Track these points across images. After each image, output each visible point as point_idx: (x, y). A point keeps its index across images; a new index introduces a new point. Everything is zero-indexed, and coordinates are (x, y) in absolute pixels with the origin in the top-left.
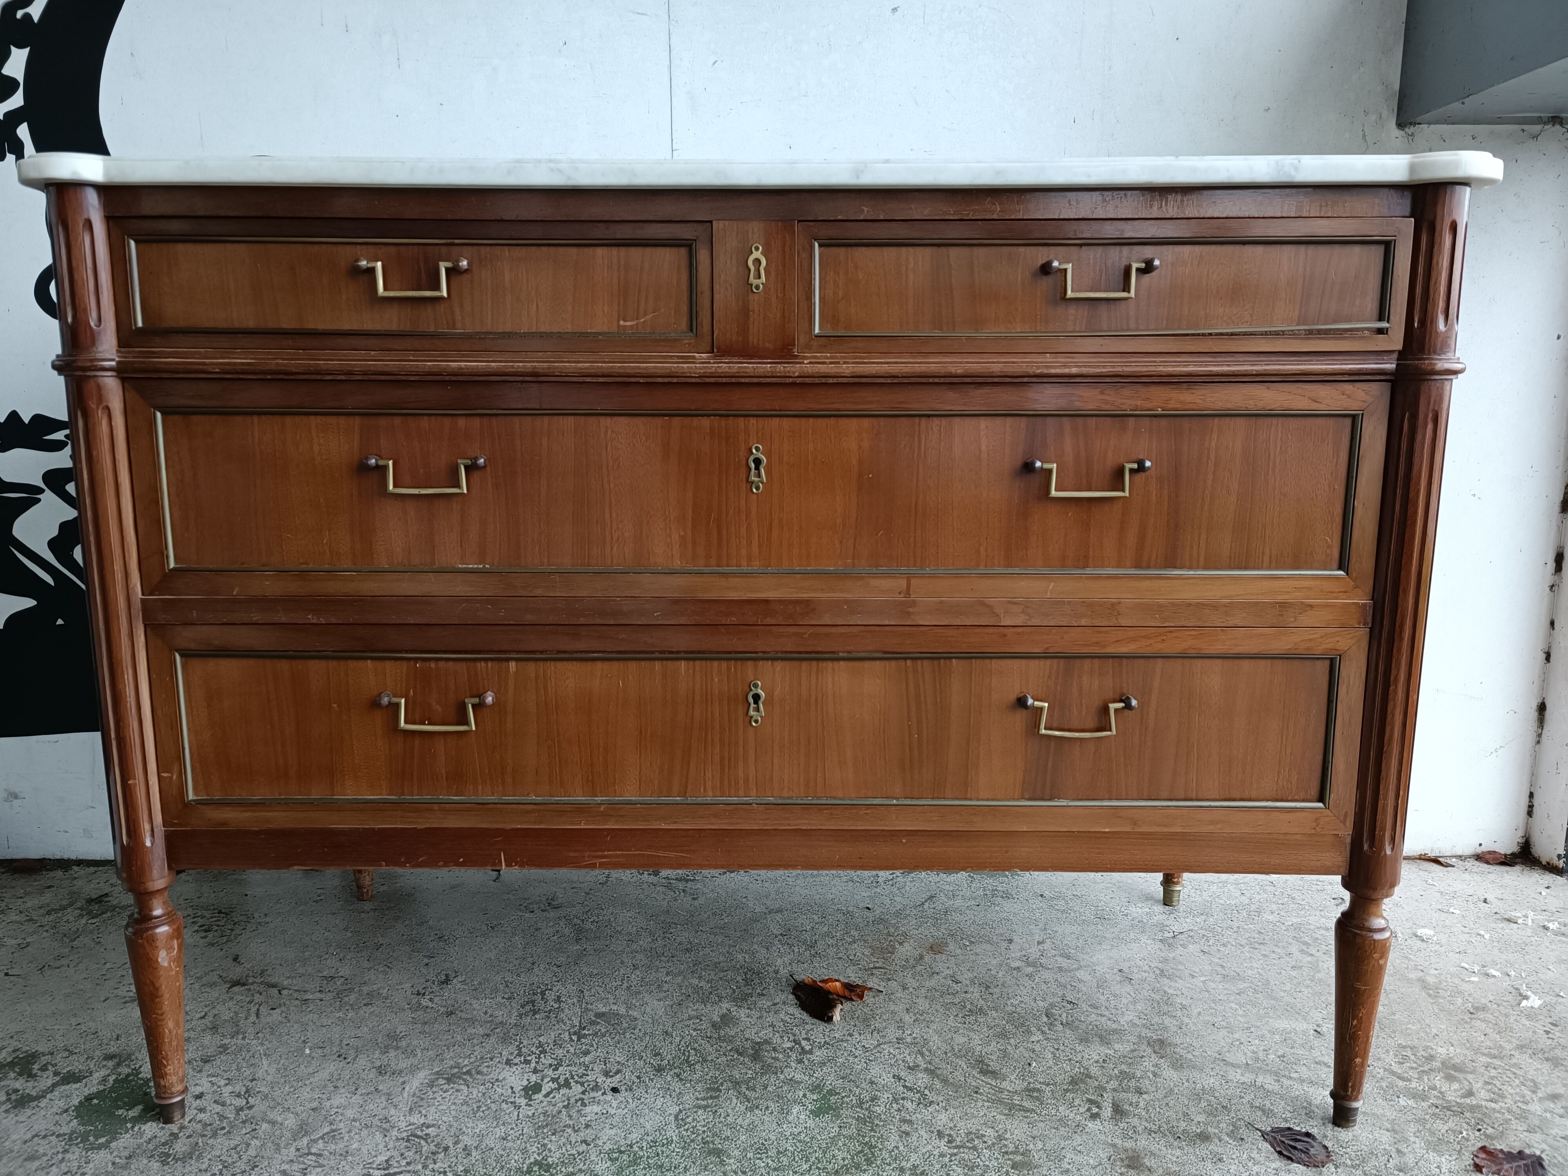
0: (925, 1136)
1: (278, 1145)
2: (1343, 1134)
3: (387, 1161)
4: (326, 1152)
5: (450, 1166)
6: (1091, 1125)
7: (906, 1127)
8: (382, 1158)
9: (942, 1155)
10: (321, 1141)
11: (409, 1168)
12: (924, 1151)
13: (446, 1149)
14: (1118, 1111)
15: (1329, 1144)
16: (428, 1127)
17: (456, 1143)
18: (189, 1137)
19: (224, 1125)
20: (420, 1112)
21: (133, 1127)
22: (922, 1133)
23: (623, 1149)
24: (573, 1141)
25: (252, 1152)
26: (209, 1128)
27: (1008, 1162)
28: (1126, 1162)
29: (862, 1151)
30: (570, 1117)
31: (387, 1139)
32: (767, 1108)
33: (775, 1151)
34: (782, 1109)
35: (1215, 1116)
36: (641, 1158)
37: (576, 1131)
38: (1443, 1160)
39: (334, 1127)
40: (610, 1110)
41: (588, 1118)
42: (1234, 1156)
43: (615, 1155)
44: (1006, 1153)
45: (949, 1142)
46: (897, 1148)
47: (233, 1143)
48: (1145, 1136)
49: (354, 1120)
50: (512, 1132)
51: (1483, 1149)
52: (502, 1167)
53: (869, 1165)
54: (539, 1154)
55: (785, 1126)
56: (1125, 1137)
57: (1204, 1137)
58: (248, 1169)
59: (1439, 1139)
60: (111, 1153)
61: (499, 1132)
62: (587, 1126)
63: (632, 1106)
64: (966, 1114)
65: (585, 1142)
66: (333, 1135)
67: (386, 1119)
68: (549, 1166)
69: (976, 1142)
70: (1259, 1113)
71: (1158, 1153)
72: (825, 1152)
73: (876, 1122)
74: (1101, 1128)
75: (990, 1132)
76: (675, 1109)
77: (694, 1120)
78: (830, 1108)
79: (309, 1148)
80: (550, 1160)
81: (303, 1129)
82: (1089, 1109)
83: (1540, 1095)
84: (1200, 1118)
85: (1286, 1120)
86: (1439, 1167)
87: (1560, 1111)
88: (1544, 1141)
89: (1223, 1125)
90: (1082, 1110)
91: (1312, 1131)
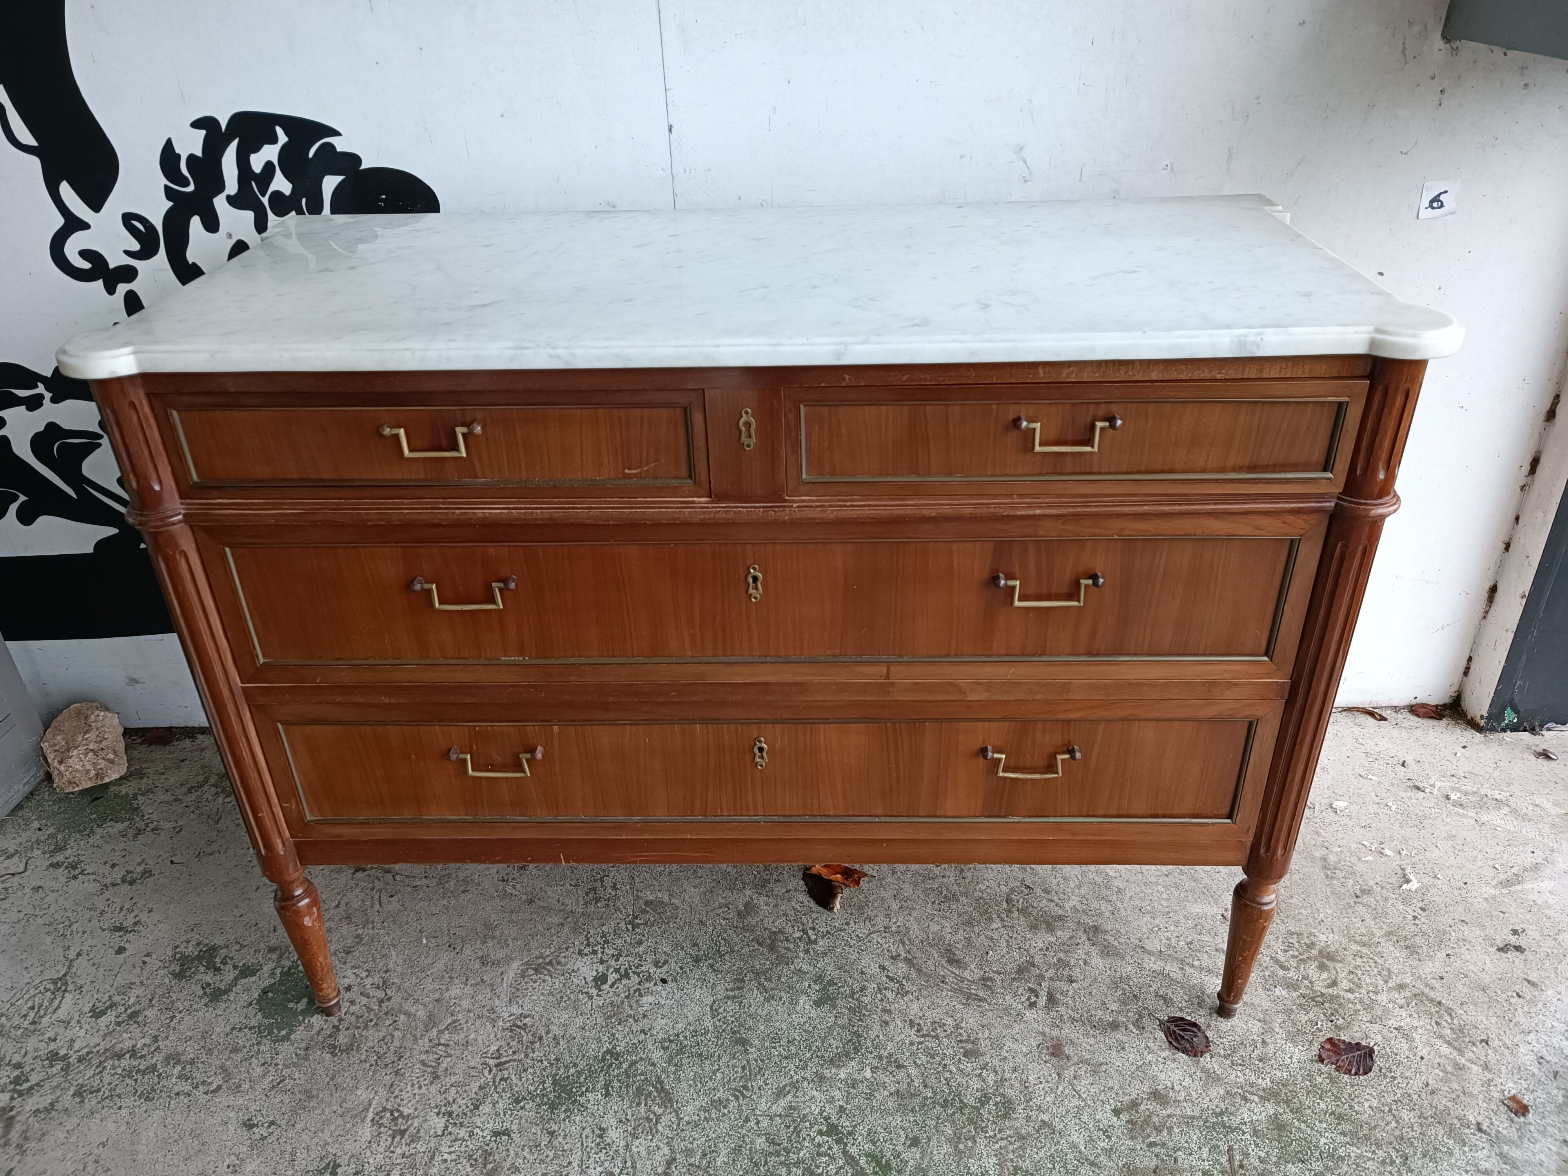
0: (900, 1025)
1: (415, 1036)
2: (1225, 1025)
3: (498, 1050)
4: (452, 1043)
5: (545, 1055)
6: (1029, 1014)
7: (886, 1017)
8: (494, 1048)
9: (911, 1044)
10: (446, 1032)
11: (515, 1057)
12: (898, 1039)
13: (541, 1038)
14: (1052, 999)
15: (1209, 1034)
16: (525, 1018)
17: (548, 1033)
18: (347, 1029)
19: (372, 1017)
20: (518, 1003)
21: (304, 1020)
22: (898, 1022)
23: (672, 1038)
24: (635, 1030)
25: (397, 1043)
26: (361, 1020)
27: (962, 1050)
28: (1051, 1050)
29: (851, 1040)
30: (631, 1006)
31: (496, 1029)
32: (780, 999)
33: (786, 1040)
34: (792, 1000)
35: (1127, 1005)
36: (685, 1047)
37: (636, 1021)
38: (1297, 1050)
39: (455, 1018)
40: (660, 1000)
41: (645, 1009)
42: (1134, 1045)
43: (667, 1044)
44: (961, 1041)
45: (918, 1031)
46: (878, 1036)
47: (382, 1034)
48: (1069, 1024)
49: (469, 1011)
50: (588, 1022)
51: (1330, 1040)
52: (584, 1056)
53: (856, 1053)
54: (609, 1043)
55: (794, 1016)
56: (1054, 1026)
57: (1114, 1026)
58: (396, 1059)
59: (1298, 1030)
60: (293, 1045)
61: (579, 1022)
62: (644, 1016)
63: (677, 996)
64: (933, 1004)
65: (643, 1031)
66: (454, 1026)
67: (492, 1010)
68: (618, 1054)
69: (939, 1031)
70: (1161, 1002)
71: (1076, 1041)
72: (823, 1041)
73: (864, 1012)
74: (1035, 1017)
75: (950, 1021)
76: (709, 1000)
77: (725, 1010)
78: (829, 998)
79: (439, 1039)
80: (618, 1048)
81: (431, 1021)
82: (1029, 998)
83: (1390, 985)
84: (1114, 1007)
85: (1181, 1010)
86: (1291, 1058)
87: (1402, 1002)
88: (1380, 1032)
89: (1131, 1014)
90: (1023, 999)
91: (1199, 1021)
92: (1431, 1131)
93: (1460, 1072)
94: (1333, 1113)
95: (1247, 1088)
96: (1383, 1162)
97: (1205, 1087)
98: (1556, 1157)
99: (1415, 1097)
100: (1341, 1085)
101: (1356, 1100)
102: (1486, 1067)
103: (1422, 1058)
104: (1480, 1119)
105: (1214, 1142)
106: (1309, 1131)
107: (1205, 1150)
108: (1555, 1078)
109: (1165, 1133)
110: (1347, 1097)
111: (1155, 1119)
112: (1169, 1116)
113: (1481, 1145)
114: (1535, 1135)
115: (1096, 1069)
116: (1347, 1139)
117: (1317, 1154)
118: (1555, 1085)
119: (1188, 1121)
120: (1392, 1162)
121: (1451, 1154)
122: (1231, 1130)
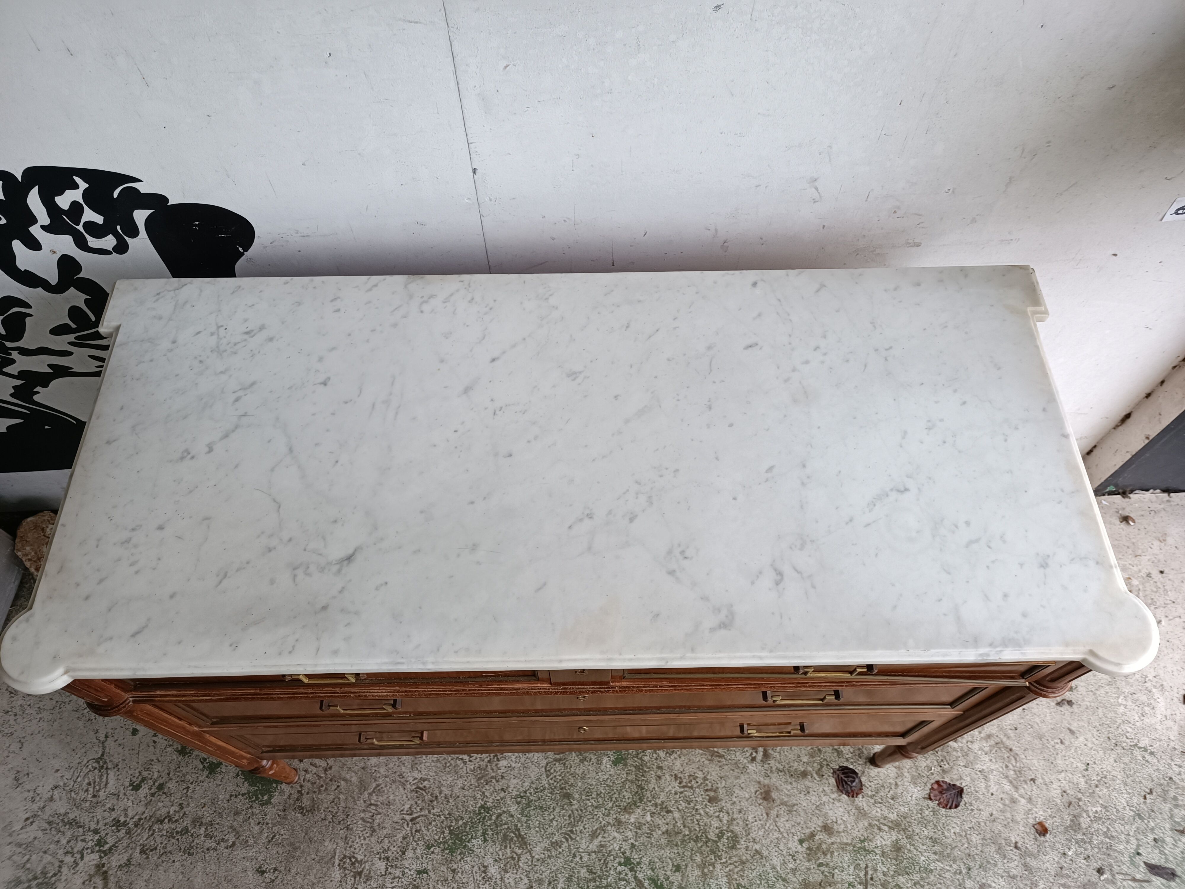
0: (669, 779)
1: (353, 798)
2: (874, 772)
3: (410, 808)
4: (379, 803)
5: (441, 811)
6: (752, 767)
7: (659, 773)
8: (407, 806)
9: (676, 794)
10: (374, 795)
11: (422, 813)
12: (667, 790)
13: (436, 797)
14: (766, 755)
15: (863, 779)
16: (424, 781)
17: (440, 793)
18: (308, 793)
19: (322, 783)
20: (417, 769)
21: (277, 787)
22: (667, 776)
23: (522, 795)
24: (497, 788)
25: (343, 804)
26: (315, 786)
27: (707, 797)
28: (763, 796)
29: (637, 792)
30: (492, 769)
31: (406, 791)
32: (591, 759)
33: (595, 793)
34: (598, 760)
35: (813, 757)
36: (531, 801)
37: (497, 781)
38: (916, 790)
39: (377, 783)
40: (511, 763)
41: (502, 771)
42: (815, 790)
43: (519, 799)
44: (707, 790)
45: (680, 783)
46: (654, 788)
47: (332, 797)
48: (776, 774)
49: (386, 777)
50: (466, 783)
51: (937, 782)
52: (466, 810)
53: (641, 802)
54: (482, 800)
55: (600, 774)
56: (767, 776)
57: (804, 774)
58: (345, 817)
59: (919, 774)
60: (274, 807)
61: (460, 783)
62: (503, 777)
63: (522, 760)
64: (690, 760)
65: (502, 789)
66: (378, 790)
67: (401, 776)
68: (488, 808)
69: (693, 783)
70: (836, 754)
71: (779, 787)
72: (619, 794)
73: (645, 769)
74: (755, 769)
75: (700, 775)
76: (544, 763)
77: (555, 770)
78: (622, 759)
79: (370, 800)
80: (488, 804)
81: (362, 786)
82: (751, 754)
83: (982, 735)
84: (805, 759)
85: (847, 760)
86: (911, 796)
87: (987, 749)
88: (970, 774)
89: (815, 765)
90: (748, 754)
91: (858, 769)
92: (987, 850)
93: (1014, 804)
94: (931, 838)
95: (882, 821)
96: (955, 873)
97: (856, 821)
98: (1056, 865)
99: (983, 824)
100: (940, 816)
101: (947, 828)
102: (1030, 800)
103: (992, 794)
104: (1018, 839)
105: (858, 862)
106: (915, 852)
107: (852, 868)
108: (1069, 807)
109: (829, 856)
110: (941, 825)
111: (824, 846)
112: (833, 843)
113: (1015, 858)
114: (1047, 849)
115: (791, 809)
116: (937, 857)
117: (917, 869)
118: (1068, 811)
119: (843, 846)
120: (961, 873)
121: (996, 865)
122: (868, 852)
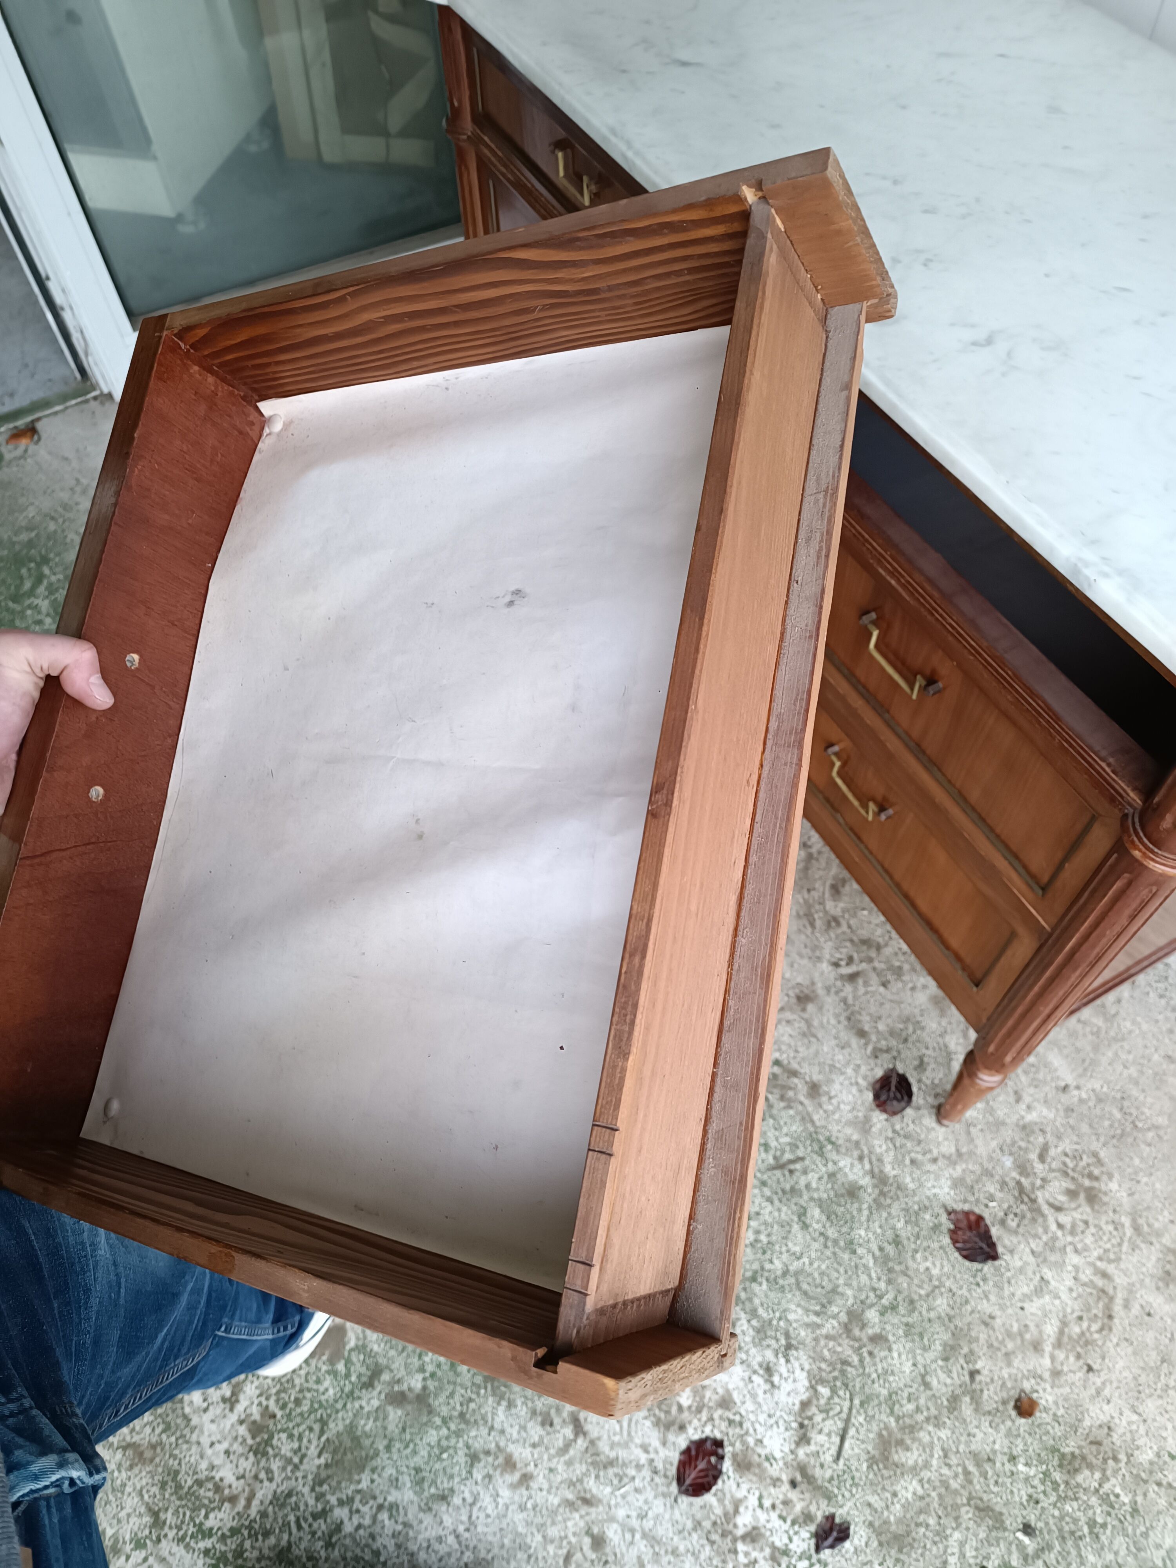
2: (929, 1121)
6: (825, 967)
14: (852, 977)
15: (909, 1111)
28: (801, 995)
35: (891, 1036)
38: (947, 1190)
42: (853, 1055)
48: (837, 999)
51: (981, 1218)
56: (828, 989)
57: (862, 1034)
59: (972, 1187)
70: (915, 1063)
71: (824, 1010)
74: (826, 971)
82: (841, 959)
83: (1099, 1264)
84: (881, 1027)
85: (919, 1081)
86: (934, 1187)
87: (1083, 1278)
88: (1026, 1264)
89: (884, 1043)
90: (838, 956)
91: (918, 1097)
92: (937, 1327)
93: (1031, 1348)
94: (897, 1236)
95: (874, 1159)
96: (874, 1290)
97: (849, 1123)
98: (988, 1449)
99: (969, 1308)
100: (935, 1237)
101: (927, 1254)
102: (1056, 1374)
103: (1022, 1308)
104: (985, 1372)
105: (801, 1146)
106: (864, 1218)
107: (787, 1140)
108: (1092, 1443)
109: (782, 1104)
110: (925, 1244)
111: (791, 1094)
112: (801, 1103)
113: (955, 1375)
114: (1002, 1426)
115: (808, 1034)
116: (877, 1253)
117: (844, 1230)
118: (1083, 1443)
119: (806, 1118)
120: (880, 1297)
121: (925, 1349)
122: (821, 1153)
